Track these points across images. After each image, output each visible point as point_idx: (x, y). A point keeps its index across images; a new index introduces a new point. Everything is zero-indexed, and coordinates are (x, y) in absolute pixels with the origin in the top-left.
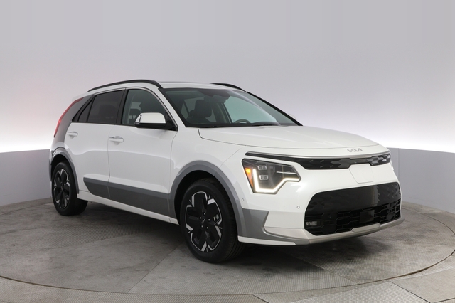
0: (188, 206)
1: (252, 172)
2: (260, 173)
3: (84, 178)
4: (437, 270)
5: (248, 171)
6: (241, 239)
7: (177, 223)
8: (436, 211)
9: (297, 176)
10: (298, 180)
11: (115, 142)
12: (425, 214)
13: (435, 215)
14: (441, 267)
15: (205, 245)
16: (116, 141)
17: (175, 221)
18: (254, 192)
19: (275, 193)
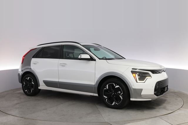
0: (105, 89)
1: (136, 75)
2: (139, 75)
3: (43, 81)
4: (176, 113)
5: (134, 75)
6: (131, 99)
7: (98, 96)
8: (175, 91)
9: (150, 76)
10: (151, 77)
11: (62, 66)
12: (171, 92)
13: (175, 92)
14: (178, 112)
15: (114, 103)
16: (64, 65)
17: (97, 95)
18: (137, 82)
19: (144, 82)
